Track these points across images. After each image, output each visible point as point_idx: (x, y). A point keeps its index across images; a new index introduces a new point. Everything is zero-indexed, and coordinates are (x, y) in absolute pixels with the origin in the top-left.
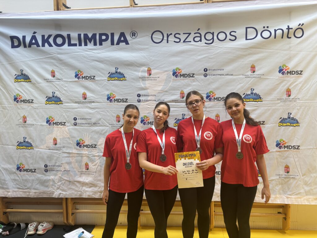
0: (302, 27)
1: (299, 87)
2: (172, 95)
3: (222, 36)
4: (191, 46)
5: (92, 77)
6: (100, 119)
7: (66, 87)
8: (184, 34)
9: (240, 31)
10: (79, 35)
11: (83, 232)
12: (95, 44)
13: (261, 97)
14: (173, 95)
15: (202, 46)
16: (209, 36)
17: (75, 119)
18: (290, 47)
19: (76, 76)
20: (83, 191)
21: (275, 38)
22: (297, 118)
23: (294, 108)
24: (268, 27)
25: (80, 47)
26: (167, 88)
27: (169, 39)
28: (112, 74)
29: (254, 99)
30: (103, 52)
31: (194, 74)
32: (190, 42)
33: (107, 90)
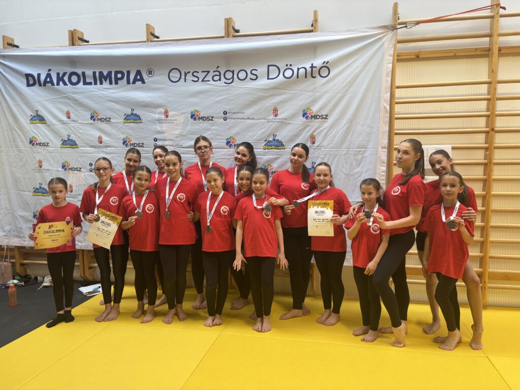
0: (327, 65)
1: (324, 133)
2: (191, 140)
3: (242, 75)
4: (211, 85)
5: (108, 119)
6: (115, 165)
7: (81, 129)
8: (202, 72)
9: (262, 70)
10: (94, 73)
12: (111, 83)
13: (284, 143)
15: (221, 86)
16: (229, 75)
17: (90, 164)
18: (315, 88)
19: (92, 117)
21: (298, 77)
23: (318, 157)
24: (291, 65)
25: (95, 86)
26: (185, 132)
27: (187, 78)
28: (128, 116)
29: (276, 146)
30: (118, 92)
31: (213, 117)
32: (209, 81)
33: (124, 133)
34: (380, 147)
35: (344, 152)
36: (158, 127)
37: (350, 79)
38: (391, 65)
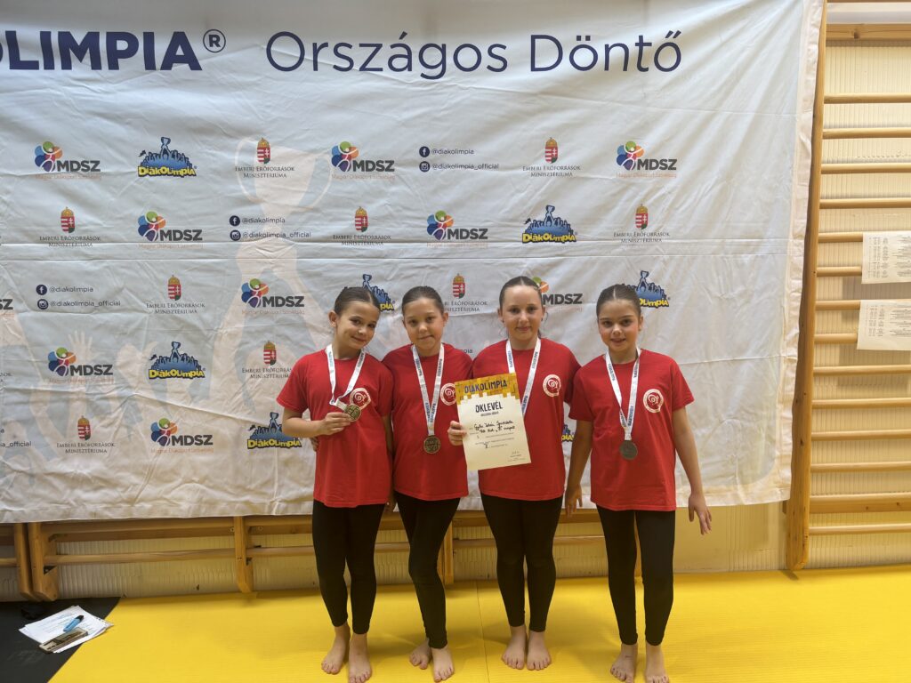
0: (674, 41)
1: (669, 203)
2: (331, 221)
3: (467, 58)
4: (384, 81)
5: (91, 165)
6: (119, 291)
7: (8, 192)
9: (516, 46)
10: (45, 37)
11: (81, 618)
12: (96, 65)
13: (572, 228)
14: (336, 219)
15: (414, 84)
16: (433, 57)
17: (41, 290)
18: (646, 96)
19: (40, 160)
20: (75, 501)
21: (607, 68)
22: (662, 284)
23: (655, 259)
24: (588, 38)
25: (49, 73)
26: (318, 201)
27: (319, 60)
28: (152, 156)
29: (553, 234)
30: (120, 91)
31: (391, 163)
32: (381, 70)
33: (140, 203)
34: (791, 236)
35: (715, 247)
36: (242, 188)
37: (726, 76)
38: (815, 48)
